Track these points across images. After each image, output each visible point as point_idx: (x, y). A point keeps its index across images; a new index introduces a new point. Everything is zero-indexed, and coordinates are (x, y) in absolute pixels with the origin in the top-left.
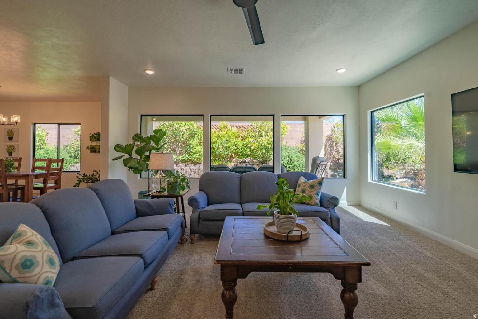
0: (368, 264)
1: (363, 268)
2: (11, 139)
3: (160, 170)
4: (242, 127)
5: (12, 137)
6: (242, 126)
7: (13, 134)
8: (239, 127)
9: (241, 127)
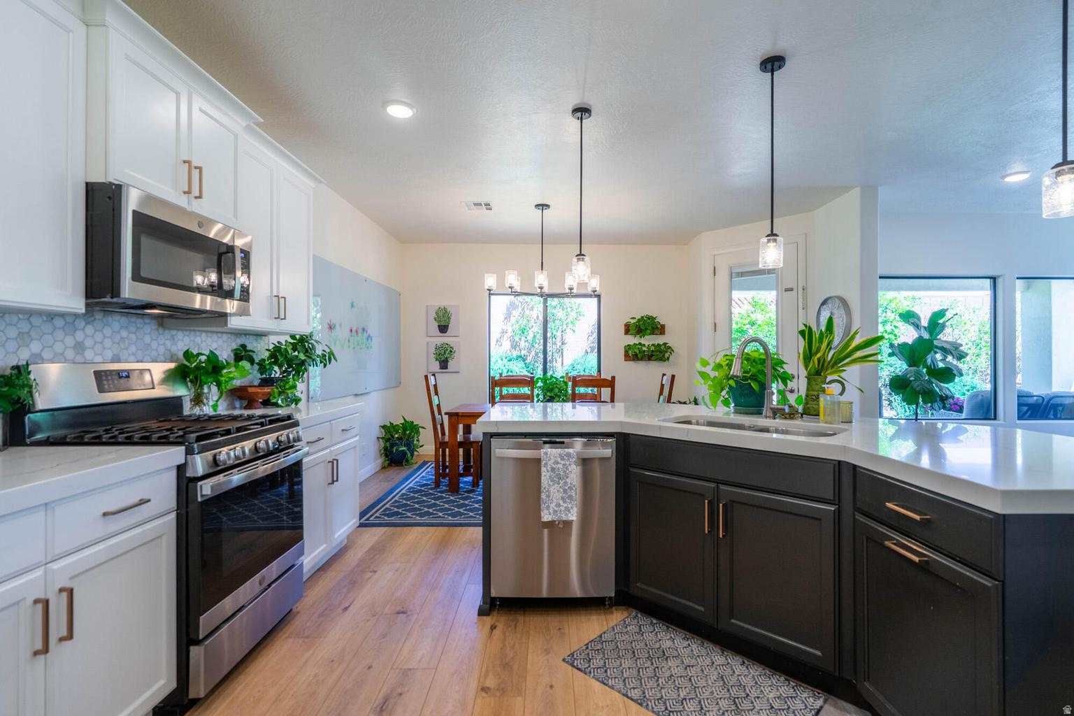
2: (443, 329)
5: (448, 326)
7: (449, 318)
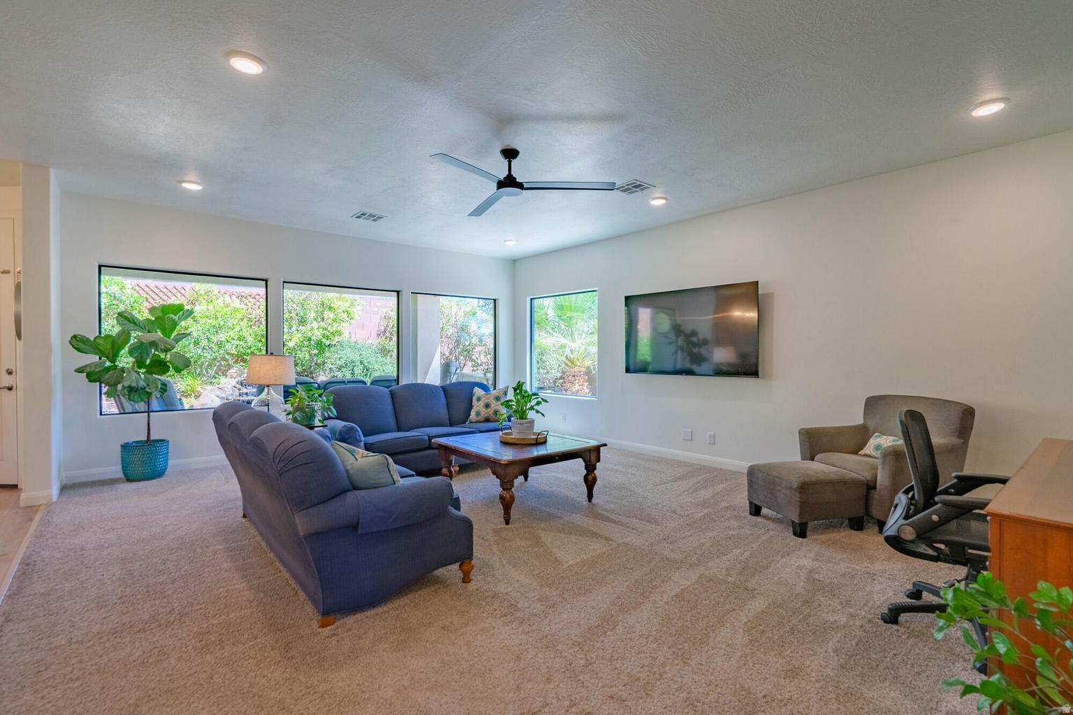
0: (605, 445)
1: (601, 448)
3: (268, 386)
4: (248, 297)
6: (250, 296)
8: (242, 296)
9: (246, 298)
